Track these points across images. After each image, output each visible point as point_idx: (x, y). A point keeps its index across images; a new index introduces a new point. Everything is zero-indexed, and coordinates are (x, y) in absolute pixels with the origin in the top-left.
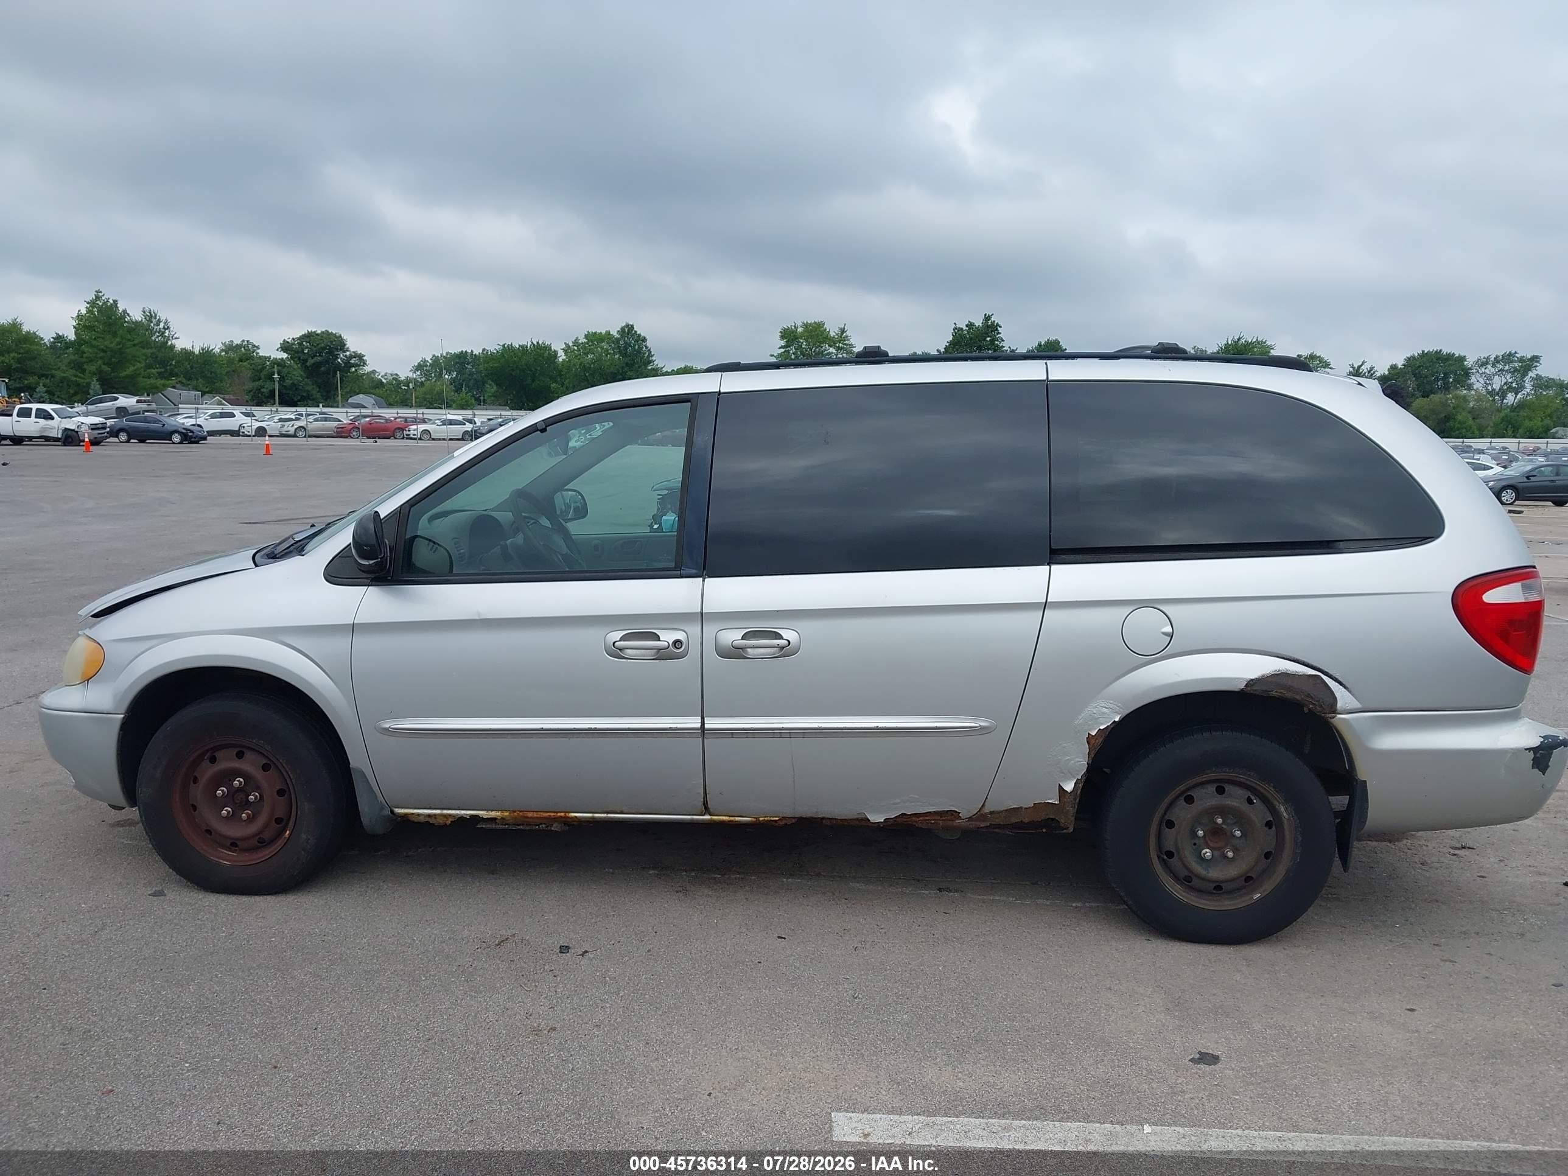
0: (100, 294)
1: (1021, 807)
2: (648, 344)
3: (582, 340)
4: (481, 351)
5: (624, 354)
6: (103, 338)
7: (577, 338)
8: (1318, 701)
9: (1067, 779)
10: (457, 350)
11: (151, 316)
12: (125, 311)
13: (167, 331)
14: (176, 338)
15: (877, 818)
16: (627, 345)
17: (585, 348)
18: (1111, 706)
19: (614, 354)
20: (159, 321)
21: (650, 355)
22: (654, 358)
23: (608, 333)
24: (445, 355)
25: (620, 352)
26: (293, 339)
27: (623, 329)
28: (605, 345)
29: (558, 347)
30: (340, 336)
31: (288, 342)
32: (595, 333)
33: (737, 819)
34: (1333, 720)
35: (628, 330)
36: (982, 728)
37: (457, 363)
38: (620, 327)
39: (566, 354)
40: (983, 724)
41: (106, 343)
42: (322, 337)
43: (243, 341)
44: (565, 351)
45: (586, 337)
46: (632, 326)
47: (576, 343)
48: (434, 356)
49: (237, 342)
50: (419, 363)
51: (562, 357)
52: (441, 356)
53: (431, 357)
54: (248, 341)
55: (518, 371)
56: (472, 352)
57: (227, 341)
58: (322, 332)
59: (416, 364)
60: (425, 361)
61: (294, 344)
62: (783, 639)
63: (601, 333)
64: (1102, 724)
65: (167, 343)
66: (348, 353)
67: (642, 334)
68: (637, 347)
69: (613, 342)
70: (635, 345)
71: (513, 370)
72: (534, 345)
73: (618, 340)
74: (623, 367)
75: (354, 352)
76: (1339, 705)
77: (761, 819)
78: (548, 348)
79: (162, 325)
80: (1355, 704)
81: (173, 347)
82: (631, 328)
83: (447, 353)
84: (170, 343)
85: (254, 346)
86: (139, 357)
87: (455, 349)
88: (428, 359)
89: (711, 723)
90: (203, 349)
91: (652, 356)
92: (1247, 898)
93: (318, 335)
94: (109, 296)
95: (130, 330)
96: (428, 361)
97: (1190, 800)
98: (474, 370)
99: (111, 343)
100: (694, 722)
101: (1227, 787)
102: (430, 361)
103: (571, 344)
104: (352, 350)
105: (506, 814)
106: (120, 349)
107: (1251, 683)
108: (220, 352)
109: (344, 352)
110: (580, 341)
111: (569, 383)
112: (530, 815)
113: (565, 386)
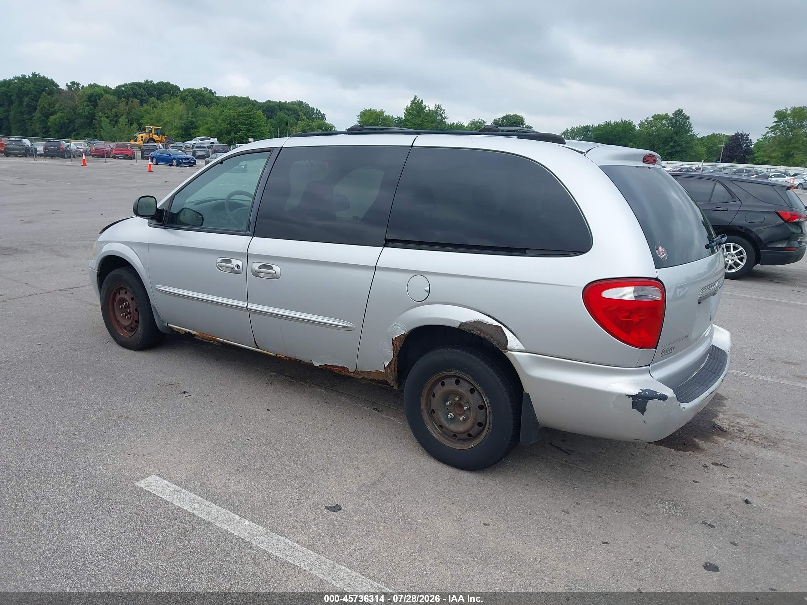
0: (416, 97)
1: (371, 371)
2: (690, 121)
3: (651, 119)
4: (598, 125)
5: (674, 127)
6: (415, 119)
7: (648, 118)
8: (497, 341)
9: (387, 361)
10: (585, 125)
11: (438, 107)
12: (426, 105)
13: (444, 115)
14: (447, 118)
15: (317, 364)
16: (677, 121)
17: (651, 123)
18: (401, 326)
19: (669, 126)
20: (441, 110)
21: (691, 127)
22: (692, 129)
23: (667, 114)
24: (578, 127)
25: (672, 126)
26: (499, 118)
27: (676, 112)
28: (663, 122)
29: (636, 124)
30: (522, 117)
31: (497, 120)
32: (659, 115)
33: (270, 353)
34: (506, 354)
35: (679, 113)
36: (348, 327)
37: (584, 131)
38: (675, 111)
39: (640, 127)
40: (349, 325)
41: (416, 121)
42: (513, 117)
43: (479, 119)
44: (640, 125)
45: (653, 117)
46: (682, 111)
47: (646, 121)
48: (573, 127)
49: (477, 120)
50: (564, 132)
51: (638, 128)
52: (576, 128)
53: (571, 128)
54: (481, 120)
55: (612, 136)
56: (593, 125)
57: (472, 119)
58: (513, 115)
59: (563, 132)
60: (568, 130)
61: (499, 121)
62: (273, 270)
63: (662, 115)
64: (397, 334)
65: (443, 120)
66: (524, 126)
67: (687, 115)
68: (683, 123)
69: (669, 120)
70: (682, 122)
71: (609, 136)
72: (623, 122)
73: (672, 118)
74: (672, 134)
75: (527, 125)
76: (509, 346)
77: (278, 355)
78: (630, 124)
79: (442, 111)
80: (520, 346)
81: (445, 122)
82: (681, 111)
83: (579, 126)
84: (444, 121)
85: (484, 122)
86: (429, 127)
87: (584, 124)
88: (569, 129)
89: (251, 306)
90: (458, 124)
91: (692, 128)
92: (467, 445)
93: (511, 116)
94: (420, 98)
95: (427, 114)
96: (569, 130)
97: (443, 384)
98: (592, 135)
99: (418, 121)
100: (243, 304)
101: (461, 381)
102: (570, 130)
103: (644, 121)
104: (527, 124)
105: (198, 333)
106: (421, 124)
107: (463, 324)
108: (469, 125)
109: (523, 125)
110: (649, 120)
111: (640, 143)
112: (205, 335)
113: (637, 145)
